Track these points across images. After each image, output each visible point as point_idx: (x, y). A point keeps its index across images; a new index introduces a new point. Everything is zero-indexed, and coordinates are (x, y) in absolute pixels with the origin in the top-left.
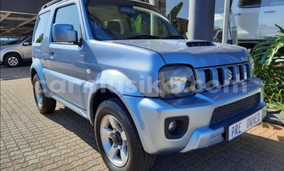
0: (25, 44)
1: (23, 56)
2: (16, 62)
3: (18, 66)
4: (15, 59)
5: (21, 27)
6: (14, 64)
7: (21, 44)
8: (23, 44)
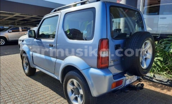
0: (10, 31)
1: (8, 39)
2: (4, 42)
3: (5, 45)
4: (3, 41)
5: (5, 20)
6: (2, 44)
7: (7, 31)
8: (8, 31)
